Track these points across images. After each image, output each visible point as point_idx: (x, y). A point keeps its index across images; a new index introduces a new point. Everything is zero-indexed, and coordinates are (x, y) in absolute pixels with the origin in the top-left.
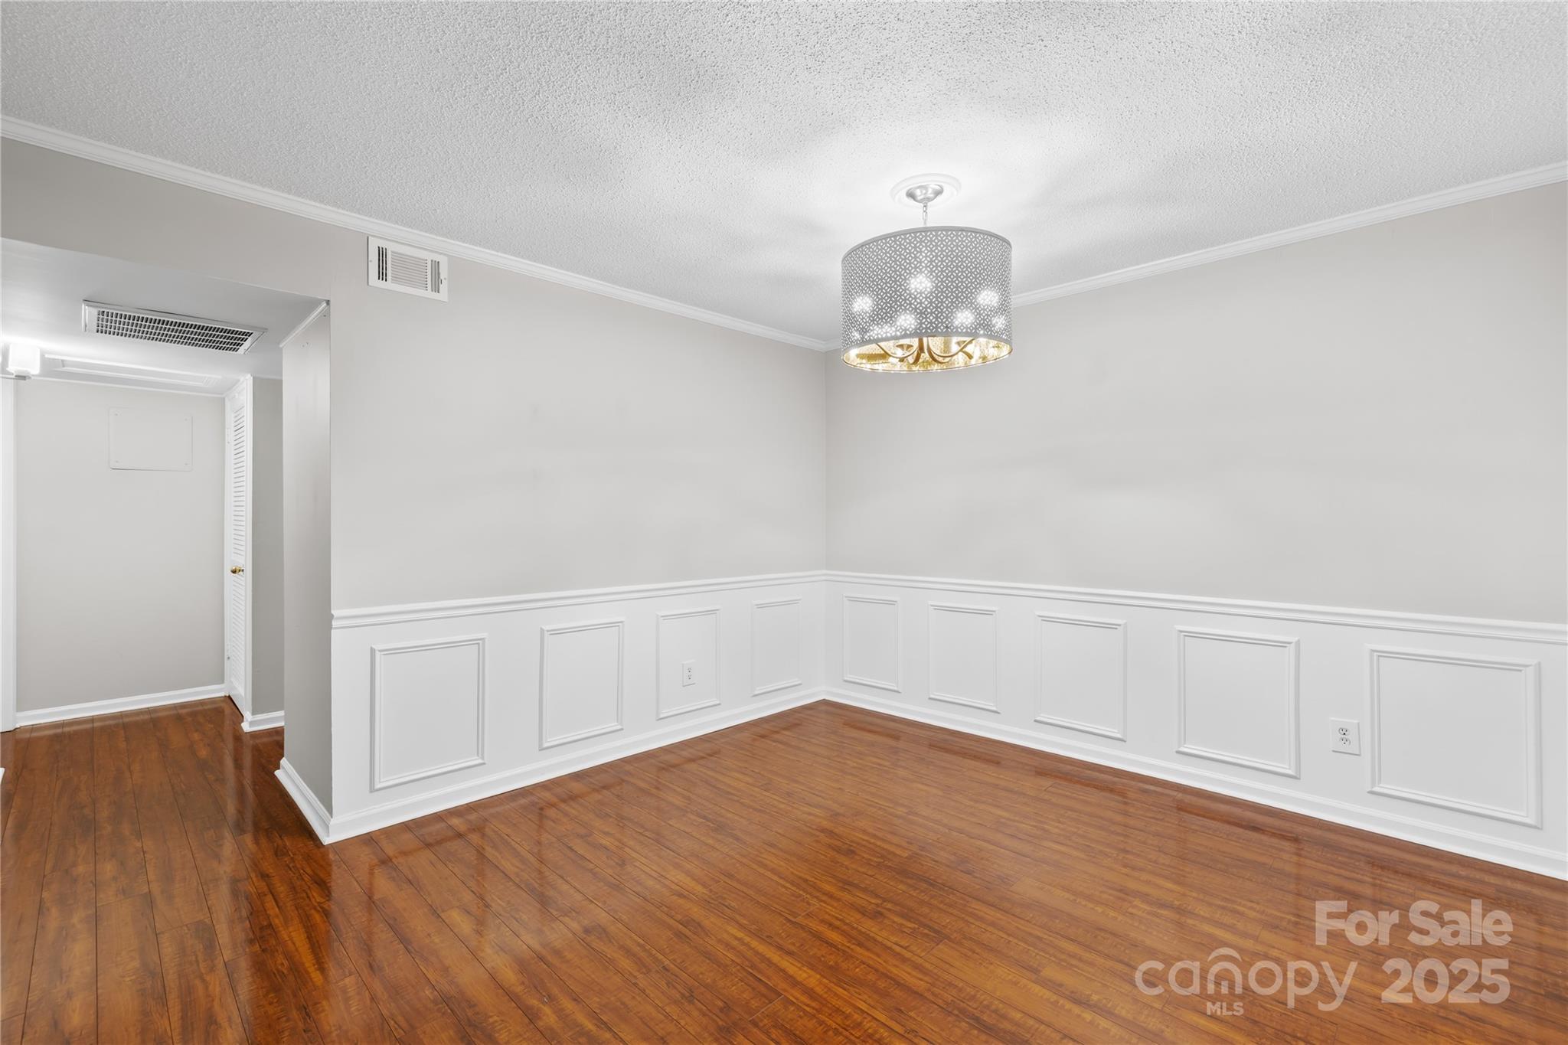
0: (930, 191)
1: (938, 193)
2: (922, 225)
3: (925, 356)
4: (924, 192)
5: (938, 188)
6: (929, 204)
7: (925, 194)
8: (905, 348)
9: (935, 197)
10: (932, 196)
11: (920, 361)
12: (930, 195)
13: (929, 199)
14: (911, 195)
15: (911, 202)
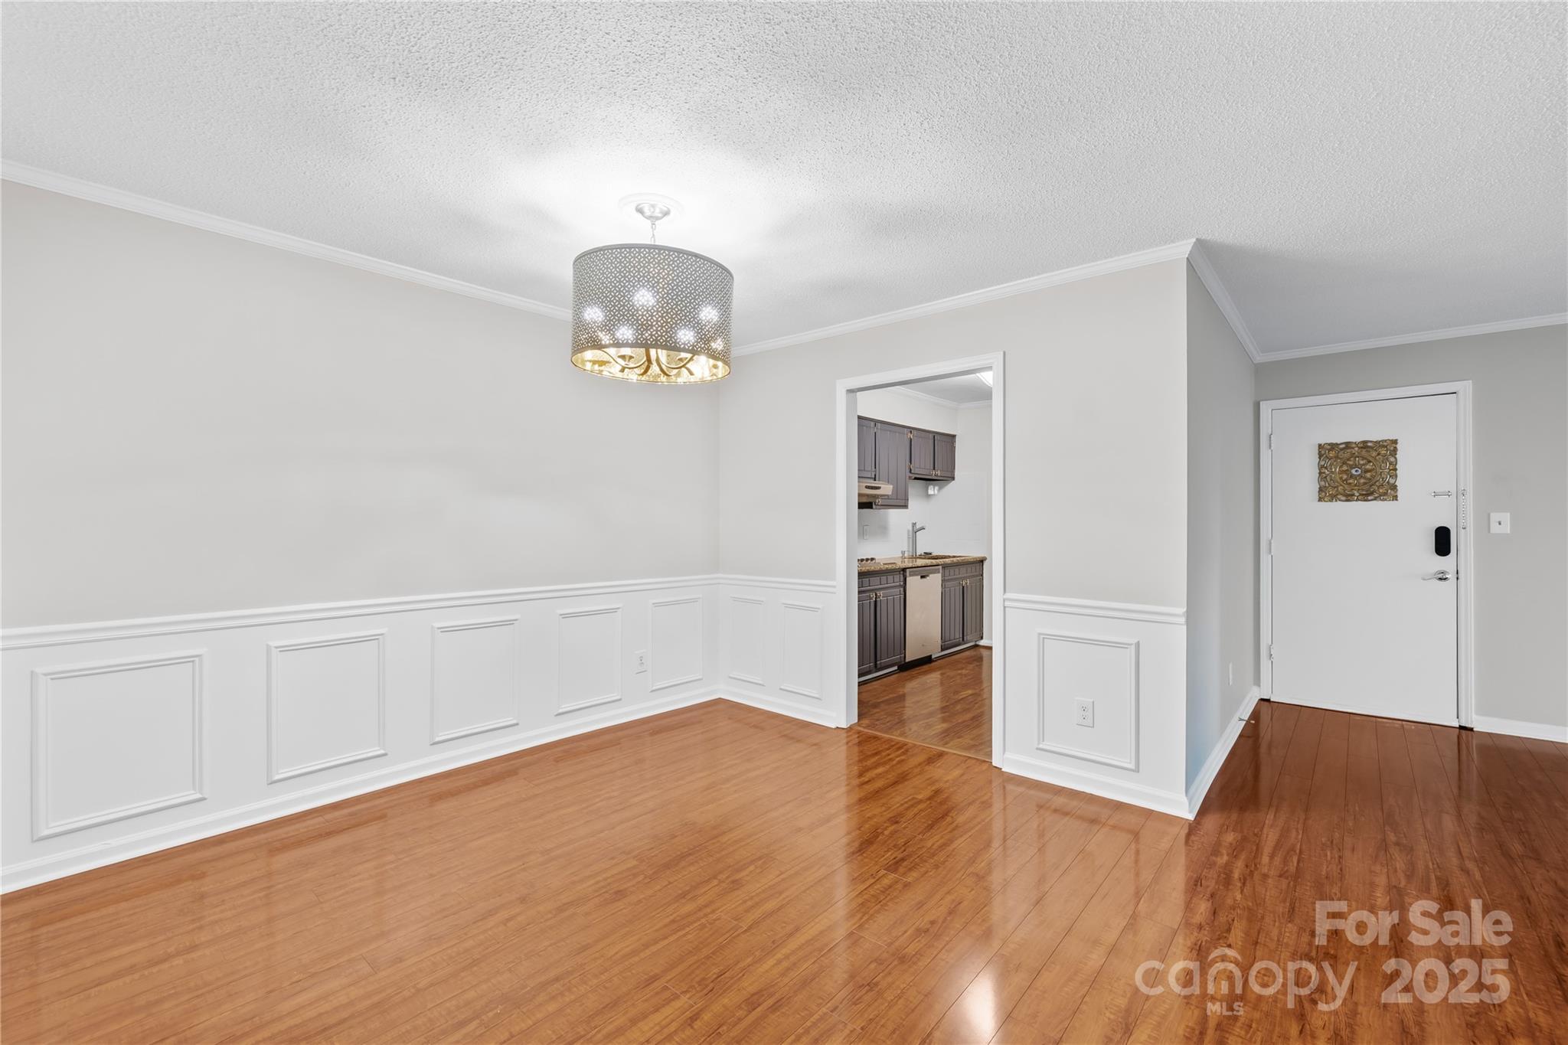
0: (657, 210)
1: (666, 213)
2: (648, 241)
3: (655, 368)
4: (652, 210)
5: (666, 209)
6: (656, 223)
7: (653, 212)
8: (627, 360)
9: (662, 217)
10: (660, 215)
11: (649, 373)
12: (657, 214)
13: (658, 218)
14: (640, 211)
15: (639, 215)
